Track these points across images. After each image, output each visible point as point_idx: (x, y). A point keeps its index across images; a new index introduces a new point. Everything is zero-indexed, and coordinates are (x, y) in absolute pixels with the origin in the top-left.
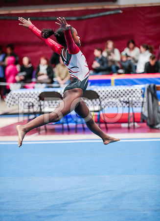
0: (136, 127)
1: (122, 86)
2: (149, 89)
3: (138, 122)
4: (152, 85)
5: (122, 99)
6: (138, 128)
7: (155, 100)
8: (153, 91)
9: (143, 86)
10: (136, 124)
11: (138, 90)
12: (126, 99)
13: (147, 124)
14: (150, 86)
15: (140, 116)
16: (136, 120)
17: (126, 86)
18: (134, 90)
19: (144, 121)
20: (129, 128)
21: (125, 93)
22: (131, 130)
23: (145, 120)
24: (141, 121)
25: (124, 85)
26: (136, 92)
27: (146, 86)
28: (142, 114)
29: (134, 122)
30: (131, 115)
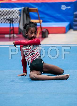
0: (15, 37)
1: (5, 8)
2: (24, 11)
3: (16, 34)
4: (26, 8)
5: (5, 17)
6: (16, 38)
7: (28, 19)
8: (27, 12)
9: (20, 8)
10: (15, 35)
11: (16, 11)
12: (8, 17)
13: (23, 35)
14: (24, 9)
15: (17, 30)
16: (15, 32)
17: (8, 8)
18: (14, 11)
19: (20, 33)
20: (10, 38)
21: (8, 13)
22: (11, 39)
23: (22, 33)
24: (18, 33)
25: (7, 7)
26: (15, 12)
27: (22, 8)
28: (19, 28)
29: (14, 33)
30: (12, 29)
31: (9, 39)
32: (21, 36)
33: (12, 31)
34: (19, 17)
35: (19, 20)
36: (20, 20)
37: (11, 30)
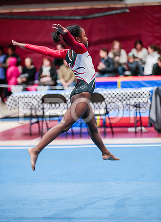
0: (143, 131)
1: (129, 89)
2: (157, 92)
3: (145, 126)
4: (160, 88)
5: (129, 102)
6: (146, 133)
9: (150, 89)
10: (143, 128)
13: (155, 129)
14: (158, 89)
15: (147, 120)
16: (143, 124)
22: (138, 135)
23: (153, 124)
24: (149, 125)
25: (131, 87)
26: (143, 95)
27: (154, 88)
28: (149, 118)
29: (141, 126)
30: (138, 119)
31: (134, 135)
32: (153, 129)
33: (139, 122)
34: (149, 101)
35: (149, 106)
36: (151, 105)
37: (137, 122)
